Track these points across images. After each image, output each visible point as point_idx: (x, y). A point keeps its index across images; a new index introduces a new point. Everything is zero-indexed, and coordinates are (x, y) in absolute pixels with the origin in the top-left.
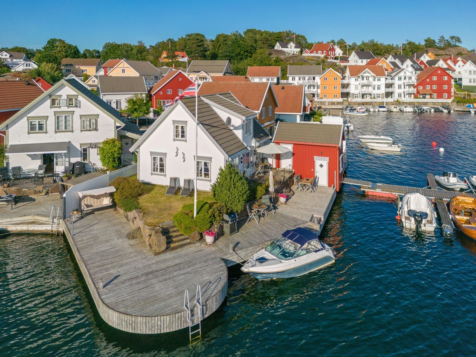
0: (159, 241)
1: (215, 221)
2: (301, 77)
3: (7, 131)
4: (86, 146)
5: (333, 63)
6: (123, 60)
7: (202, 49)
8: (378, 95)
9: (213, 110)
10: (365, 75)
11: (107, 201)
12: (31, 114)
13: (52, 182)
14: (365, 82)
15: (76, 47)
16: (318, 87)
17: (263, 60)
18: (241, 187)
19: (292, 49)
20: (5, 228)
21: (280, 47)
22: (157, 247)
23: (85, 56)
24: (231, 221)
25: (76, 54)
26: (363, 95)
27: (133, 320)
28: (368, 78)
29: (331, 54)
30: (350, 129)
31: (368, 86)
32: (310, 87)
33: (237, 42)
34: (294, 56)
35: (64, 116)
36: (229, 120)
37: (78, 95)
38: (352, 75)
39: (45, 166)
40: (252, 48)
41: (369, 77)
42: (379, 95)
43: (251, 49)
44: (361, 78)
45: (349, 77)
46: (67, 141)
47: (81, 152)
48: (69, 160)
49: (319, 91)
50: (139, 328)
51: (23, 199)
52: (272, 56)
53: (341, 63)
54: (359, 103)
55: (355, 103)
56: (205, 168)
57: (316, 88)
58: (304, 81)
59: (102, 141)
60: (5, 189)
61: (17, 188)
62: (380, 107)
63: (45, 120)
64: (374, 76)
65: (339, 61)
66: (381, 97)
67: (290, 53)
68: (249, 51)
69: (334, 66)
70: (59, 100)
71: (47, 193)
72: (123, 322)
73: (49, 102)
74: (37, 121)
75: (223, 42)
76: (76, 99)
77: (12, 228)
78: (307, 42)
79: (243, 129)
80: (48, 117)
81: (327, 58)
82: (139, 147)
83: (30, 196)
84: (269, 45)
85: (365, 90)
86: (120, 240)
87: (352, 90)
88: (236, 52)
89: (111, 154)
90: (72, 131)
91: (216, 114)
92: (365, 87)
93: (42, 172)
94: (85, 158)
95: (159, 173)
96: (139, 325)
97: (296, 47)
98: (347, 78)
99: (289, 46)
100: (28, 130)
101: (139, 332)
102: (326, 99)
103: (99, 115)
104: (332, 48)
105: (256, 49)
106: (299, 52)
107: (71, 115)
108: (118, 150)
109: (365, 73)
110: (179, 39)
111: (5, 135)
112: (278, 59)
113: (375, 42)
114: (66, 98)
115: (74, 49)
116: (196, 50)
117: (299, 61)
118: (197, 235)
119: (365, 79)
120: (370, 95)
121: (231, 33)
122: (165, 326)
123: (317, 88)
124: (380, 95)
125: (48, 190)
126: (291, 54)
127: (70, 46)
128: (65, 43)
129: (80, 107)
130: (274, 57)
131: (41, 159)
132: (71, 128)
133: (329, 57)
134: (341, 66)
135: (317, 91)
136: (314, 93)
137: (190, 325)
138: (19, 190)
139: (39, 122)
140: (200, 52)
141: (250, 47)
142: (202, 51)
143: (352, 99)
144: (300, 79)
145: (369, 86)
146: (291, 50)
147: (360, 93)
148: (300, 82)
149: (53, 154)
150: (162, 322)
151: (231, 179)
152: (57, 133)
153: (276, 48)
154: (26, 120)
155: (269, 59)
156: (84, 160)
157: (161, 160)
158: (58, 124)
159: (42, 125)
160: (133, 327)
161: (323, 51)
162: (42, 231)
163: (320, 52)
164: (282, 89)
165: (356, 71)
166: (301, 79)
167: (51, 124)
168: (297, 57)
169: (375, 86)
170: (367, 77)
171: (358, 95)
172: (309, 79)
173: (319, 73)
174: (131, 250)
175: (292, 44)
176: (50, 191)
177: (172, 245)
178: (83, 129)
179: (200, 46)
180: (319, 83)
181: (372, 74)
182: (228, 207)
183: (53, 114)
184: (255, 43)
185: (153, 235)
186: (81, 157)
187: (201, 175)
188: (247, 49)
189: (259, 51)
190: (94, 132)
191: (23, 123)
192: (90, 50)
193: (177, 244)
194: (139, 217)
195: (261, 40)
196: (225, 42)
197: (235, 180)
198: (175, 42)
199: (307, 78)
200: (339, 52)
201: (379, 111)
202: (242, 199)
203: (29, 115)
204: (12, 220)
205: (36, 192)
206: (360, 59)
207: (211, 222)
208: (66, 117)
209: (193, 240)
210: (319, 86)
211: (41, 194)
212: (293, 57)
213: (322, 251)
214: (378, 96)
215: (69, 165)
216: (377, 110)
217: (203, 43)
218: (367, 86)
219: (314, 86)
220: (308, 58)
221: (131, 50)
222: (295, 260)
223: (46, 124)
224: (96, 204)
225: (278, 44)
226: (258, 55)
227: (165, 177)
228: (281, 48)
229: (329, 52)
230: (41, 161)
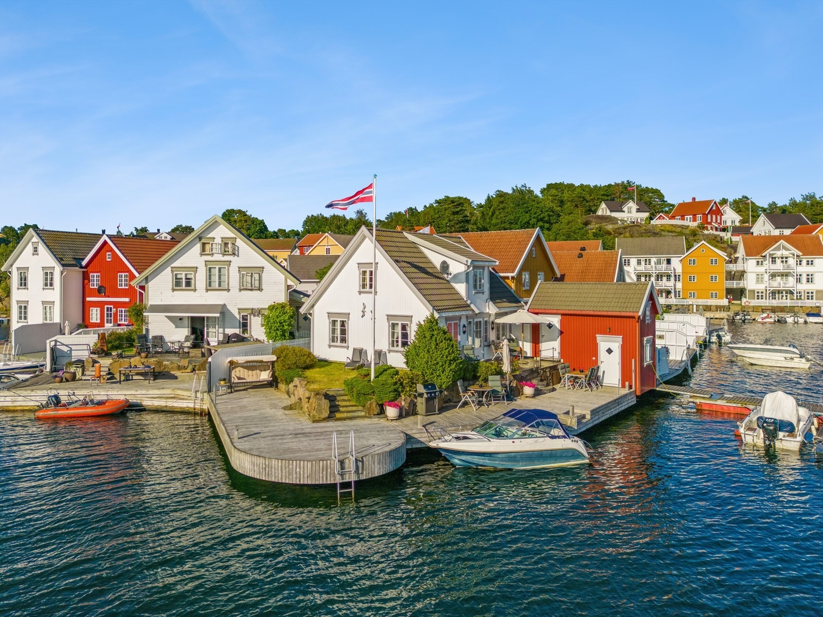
0: (319, 405)
1: (403, 391)
2: (642, 259)
3: (146, 286)
4: (245, 312)
5: (716, 236)
6: (327, 234)
7: (460, 217)
8: (808, 293)
9: (421, 253)
10: (778, 254)
11: (265, 376)
12: (177, 264)
13: (200, 355)
14: (779, 266)
15: (262, 222)
16: (677, 278)
17: (572, 234)
18: (447, 350)
19: (631, 213)
20: (139, 401)
21: (608, 211)
22: (316, 412)
23: (275, 235)
24: (427, 393)
25: (263, 233)
26: (773, 293)
27: (267, 463)
28: (784, 260)
29: (714, 220)
30: (723, 341)
31: (785, 275)
32: (661, 278)
33: (524, 203)
34: (634, 225)
35: (217, 267)
36: (445, 266)
37: (236, 238)
38: (749, 253)
39: (193, 337)
40: (552, 213)
41: (786, 258)
42: (810, 295)
43: (549, 216)
44: (769, 259)
45: (743, 259)
46: (222, 303)
47: (240, 322)
48: (224, 331)
49: (679, 285)
50: (273, 474)
51: (164, 375)
52: (590, 227)
53: (732, 237)
54: (764, 308)
55: (755, 309)
56: (402, 333)
57: (672, 279)
58: (648, 266)
59: (267, 307)
60: (143, 360)
61: (156, 359)
62: (809, 315)
63: (193, 273)
64: (797, 256)
65: (729, 234)
66: (814, 297)
67: (626, 221)
68: (546, 219)
69: (718, 242)
70: (212, 244)
71: (194, 370)
72: (255, 466)
73: (198, 247)
74: (184, 273)
75: (498, 206)
76: (233, 244)
77: (147, 403)
78: (664, 201)
79: (467, 281)
80: (197, 268)
81: (703, 228)
82: (313, 306)
83: (172, 372)
84: (587, 208)
85: (778, 283)
86: (273, 410)
87: (750, 283)
88: (521, 222)
89: (279, 324)
90: (228, 290)
91: (426, 257)
92: (778, 279)
93: (188, 344)
94: (245, 331)
95: (339, 343)
96: (273, 470)
97: (638, 211)
98: (740, 260)
99: (625, 209)
100: (173, 286)
101: (273, 480)
102: (694, 300)
103: (263, 268)
104: (714, 208)
105: (559, 216)
106: (647, 219)
107: (226, 267)
108: (289, 319)
109: (778, 249)
110: (425, 206)
111: (144, 291)
112: (600, 230)
113: (818, 199)
114: (220, 242)
115: (259, 224)
116: (450, 221)
117: (642, 233)
118: (374, 405)
119: (778, 261)
120: (791, 293)
121: (513, 188)
122: (306, 476)
123: (676, 280)
124: (812, 293)
125: (195, 366)
126: (628, 222)
127: (254, 221)
128: (246, 215)
129: (238, 256)
130: (593, 227)
131: (188, 327)
132: (226, 286)
133: (709, 227)
134: (733, 243)
135: (675, 285)
136: (669, 288)
137: (338, 480)
138: (160, 363)
139: (186, 275)
140: (457, 224)
141: (547, 211)
142: (460, 222)
143: (750, 301)
144: (639, 263)
145: (787, 275)
146: (630, 215)
147: (768, 289)
148: (639, 268)
149: (203, 318)
150: (302, 469)
151: (431, 338)
152: (209, 292)
153: (600, 213)
154: (170, 272)
155: (583, 231)
156: (243, 333)
157: (343, 324)
158: (210, 278)
159: (189, 279)
160: (267, 472)
161: (694, 215)
162: (183, 408)
163: (689, 217)
164: (579, 257)
165: (758, 248)
166: (643, 263)
167: (200, 279)
168: (639, 226)
169: (800, 275)
170: (782, 258)
171: (762, 292)
172: (659, 262)
173: (678, 252)
174: (284, 417)
175: (632, 205)
176: (197, 367)
177: (338, 415)
178: (242, 288)
179: (457, 213)
180: (679, 270)
181: (793, 252)
182: (426, 378)
183: (204, 265)
184: (560, 206)
185: (312, 397)
186: (240, 328)
187: (398, 346)
188: (542, 216)
189: (565, 219)
190: (256, 293)
191: (166, 276)
192: (285, 230)
193: (345, 415)
194: (301, 385)
195: (572, 201)
196: (501, 206)
197: (438, 339)
198: (419, 213)
199: (653, 260)
200: (731, 217)
201: (806, 322)
202: (449, 369)
203: (173, 265)
204: (149, 392)
205: (179, 368)
206: (776, 228)
207: (395, 390)
208: (220, 269)
209: (369, 414)
210: (679, 276)
211: (185, 371)
212: (632, 226)
213: (564, 439)
214: (808, 296)
215: (224, 337)
216: (801, 321)
217: (463, 208)
218: (783, 275)
219: (669, 277)
220: (662, 228)
221: (345, 226)
222: (513, 442)
223: (195, 278)
224: (251, 376)
225: (603, 205)
226: (563, 225)
227: (348, 349)
228: (608, 213)
229: (709, 216)
230: (188, 330)
